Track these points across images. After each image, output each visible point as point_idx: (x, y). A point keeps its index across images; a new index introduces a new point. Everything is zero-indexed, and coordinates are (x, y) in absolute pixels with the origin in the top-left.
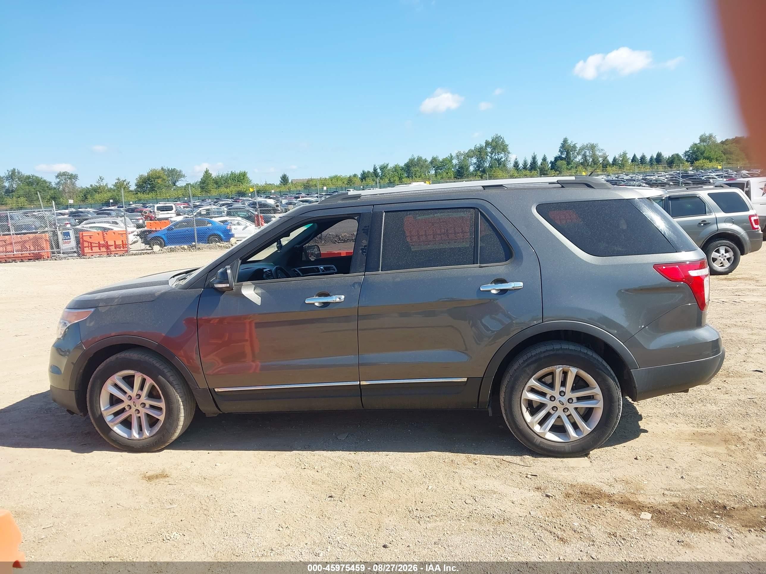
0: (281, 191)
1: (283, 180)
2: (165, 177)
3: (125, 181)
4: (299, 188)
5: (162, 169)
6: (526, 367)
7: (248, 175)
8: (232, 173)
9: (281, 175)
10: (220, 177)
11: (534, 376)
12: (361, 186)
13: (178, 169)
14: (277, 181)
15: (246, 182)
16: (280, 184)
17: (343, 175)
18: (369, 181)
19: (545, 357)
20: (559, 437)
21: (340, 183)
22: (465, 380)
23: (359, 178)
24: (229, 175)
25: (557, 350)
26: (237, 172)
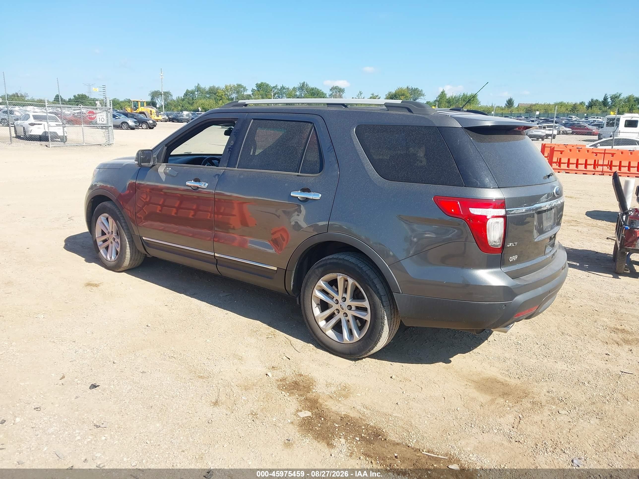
0: (504, 113)
1: (508, 103)
2: (408, 95)
3: (377, 96)
4: (521, 112)
5: (407, 88)
6: (316, 268)
7: (478, 97)
8: (464, 95)
9: (507, 99)
10: (453, 97)
11: (322, 278)
12: (585, 113)
13: (420, 89)
14: (503, 104)
15: (475, 103)
16: (505, 107)
17: (570, 102)
18: (595, 110)
19: (330, 263)
20: (337, 336)
21: (563, 109)
22: (275, 269)
23: (587, 106)
24: (461, 96)
25: (340, 259)
26: (469, 94)
